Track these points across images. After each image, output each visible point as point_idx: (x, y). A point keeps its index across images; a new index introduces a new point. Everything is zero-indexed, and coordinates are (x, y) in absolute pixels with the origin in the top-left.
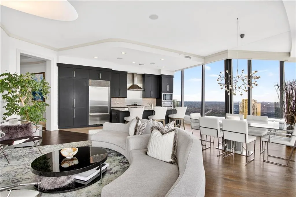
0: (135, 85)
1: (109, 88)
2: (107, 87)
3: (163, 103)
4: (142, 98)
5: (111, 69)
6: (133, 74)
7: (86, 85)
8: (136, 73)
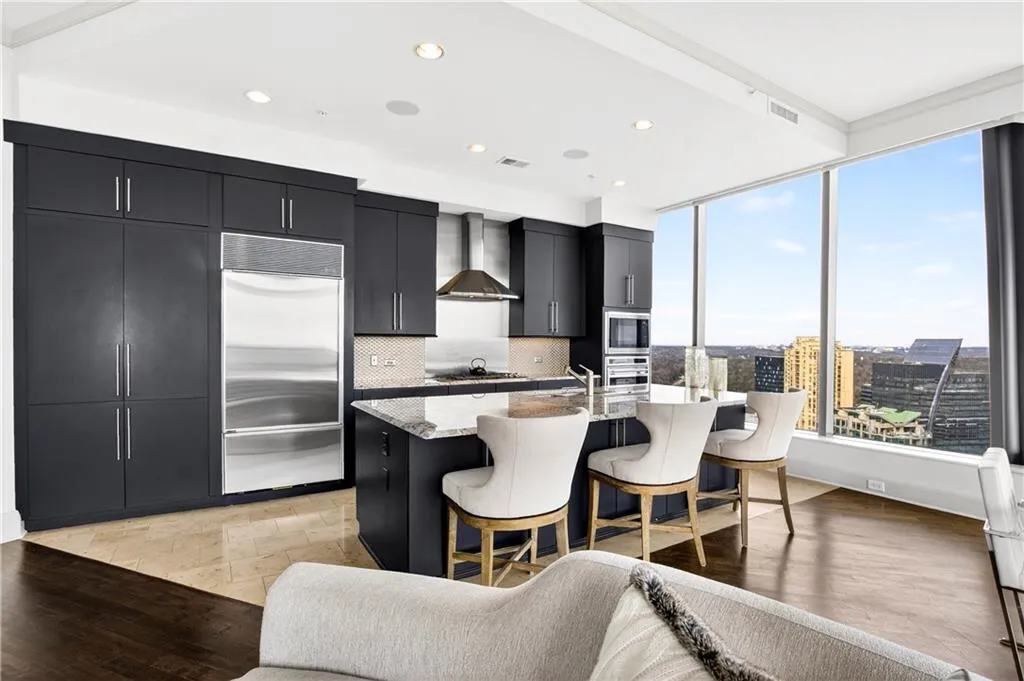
0: (476, 271)
1: (342, 282)
2: (329, 275)
3: (607, 359)
4: (507, 339)
5: (354, 181)
6: (464, 221)
7: (200, 264)
8: (480, 215)
